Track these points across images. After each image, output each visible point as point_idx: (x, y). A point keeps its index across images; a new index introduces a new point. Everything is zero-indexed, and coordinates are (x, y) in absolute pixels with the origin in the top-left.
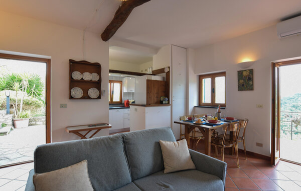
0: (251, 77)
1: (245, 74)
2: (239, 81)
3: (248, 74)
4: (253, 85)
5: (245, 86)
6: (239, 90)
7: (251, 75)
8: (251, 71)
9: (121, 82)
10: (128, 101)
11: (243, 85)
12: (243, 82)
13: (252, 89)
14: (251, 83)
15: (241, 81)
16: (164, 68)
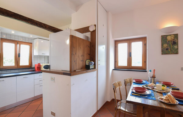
0: (176, 42)
1: (169, 38)
2: (162, 45)
3: (173, 38)
4: (178, 49)
5: (169, 50)
6: (162, 54)
7: (176, 39)
8: (176, 36)
9: (30, 44)
10: (39, 65)
11: (167, 49)
12: (167, 47)
13: (177, 53)
14: (176, 47)
15: (165, 45)
16: (89, 27)
